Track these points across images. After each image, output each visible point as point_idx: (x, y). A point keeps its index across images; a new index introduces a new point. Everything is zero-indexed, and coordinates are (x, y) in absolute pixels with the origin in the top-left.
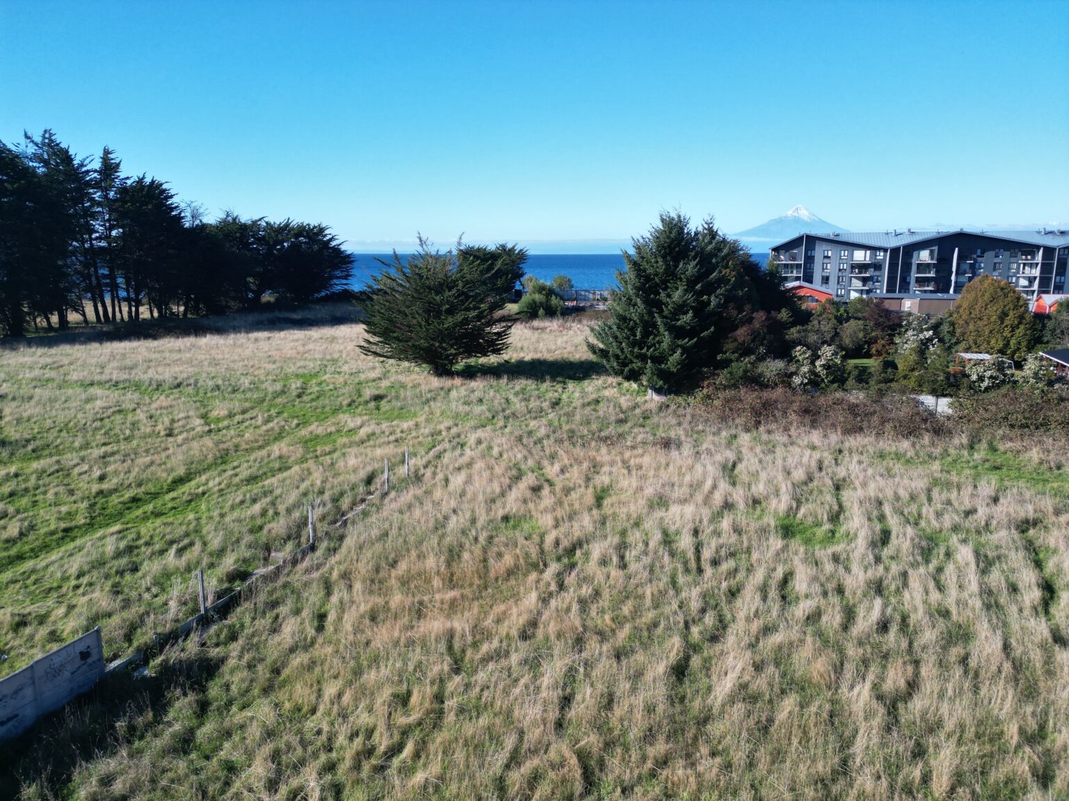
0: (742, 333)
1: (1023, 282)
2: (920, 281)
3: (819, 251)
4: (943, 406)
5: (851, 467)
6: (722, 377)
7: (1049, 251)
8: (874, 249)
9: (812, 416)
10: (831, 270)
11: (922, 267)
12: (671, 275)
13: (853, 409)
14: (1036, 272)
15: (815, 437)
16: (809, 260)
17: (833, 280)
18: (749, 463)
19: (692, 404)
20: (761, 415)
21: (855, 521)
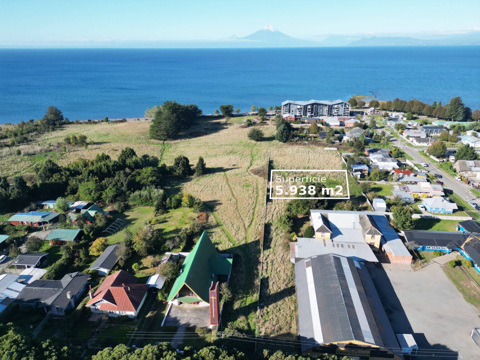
0: (290, 137)
1: (325, 111)
2: (309, 111)
3: (291, 106)
4: (306, 142)
5: (300, 148)
6: (289, 141)
7: (329, 106)
8: (301, 106)
9: (296, 144)
10: (293, 109)
11: (309, 109)
12: (284, 132)
13: (300, 143)
14: (327, 109)
15: (297, 146)
16: (290, 107)
17: (294, 111)
18: (293, 149)
19: (286, 144)
20: (293, 144)
21: (300, 152)
